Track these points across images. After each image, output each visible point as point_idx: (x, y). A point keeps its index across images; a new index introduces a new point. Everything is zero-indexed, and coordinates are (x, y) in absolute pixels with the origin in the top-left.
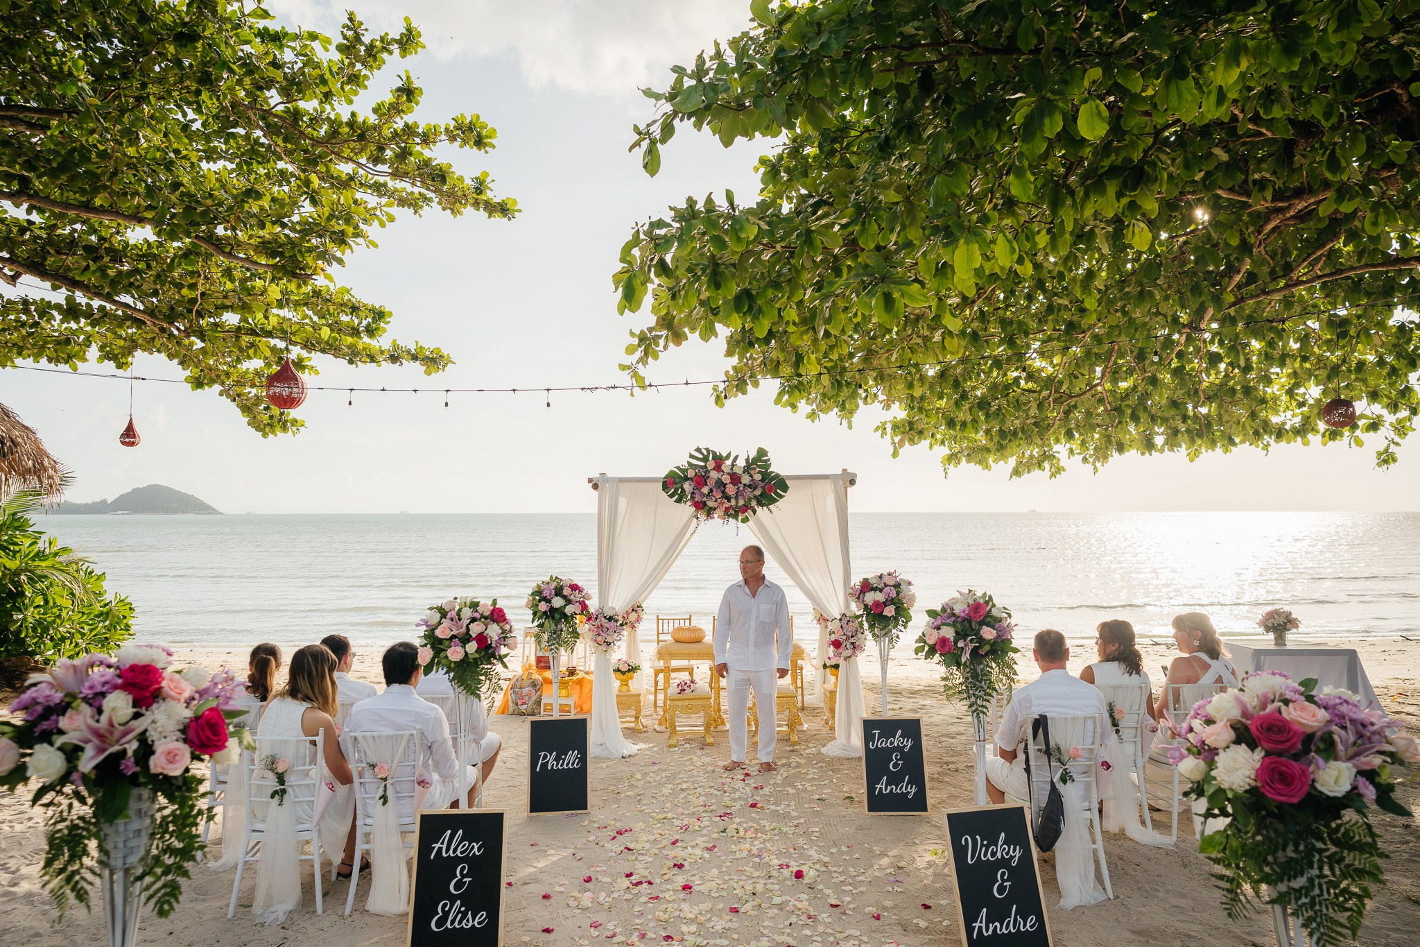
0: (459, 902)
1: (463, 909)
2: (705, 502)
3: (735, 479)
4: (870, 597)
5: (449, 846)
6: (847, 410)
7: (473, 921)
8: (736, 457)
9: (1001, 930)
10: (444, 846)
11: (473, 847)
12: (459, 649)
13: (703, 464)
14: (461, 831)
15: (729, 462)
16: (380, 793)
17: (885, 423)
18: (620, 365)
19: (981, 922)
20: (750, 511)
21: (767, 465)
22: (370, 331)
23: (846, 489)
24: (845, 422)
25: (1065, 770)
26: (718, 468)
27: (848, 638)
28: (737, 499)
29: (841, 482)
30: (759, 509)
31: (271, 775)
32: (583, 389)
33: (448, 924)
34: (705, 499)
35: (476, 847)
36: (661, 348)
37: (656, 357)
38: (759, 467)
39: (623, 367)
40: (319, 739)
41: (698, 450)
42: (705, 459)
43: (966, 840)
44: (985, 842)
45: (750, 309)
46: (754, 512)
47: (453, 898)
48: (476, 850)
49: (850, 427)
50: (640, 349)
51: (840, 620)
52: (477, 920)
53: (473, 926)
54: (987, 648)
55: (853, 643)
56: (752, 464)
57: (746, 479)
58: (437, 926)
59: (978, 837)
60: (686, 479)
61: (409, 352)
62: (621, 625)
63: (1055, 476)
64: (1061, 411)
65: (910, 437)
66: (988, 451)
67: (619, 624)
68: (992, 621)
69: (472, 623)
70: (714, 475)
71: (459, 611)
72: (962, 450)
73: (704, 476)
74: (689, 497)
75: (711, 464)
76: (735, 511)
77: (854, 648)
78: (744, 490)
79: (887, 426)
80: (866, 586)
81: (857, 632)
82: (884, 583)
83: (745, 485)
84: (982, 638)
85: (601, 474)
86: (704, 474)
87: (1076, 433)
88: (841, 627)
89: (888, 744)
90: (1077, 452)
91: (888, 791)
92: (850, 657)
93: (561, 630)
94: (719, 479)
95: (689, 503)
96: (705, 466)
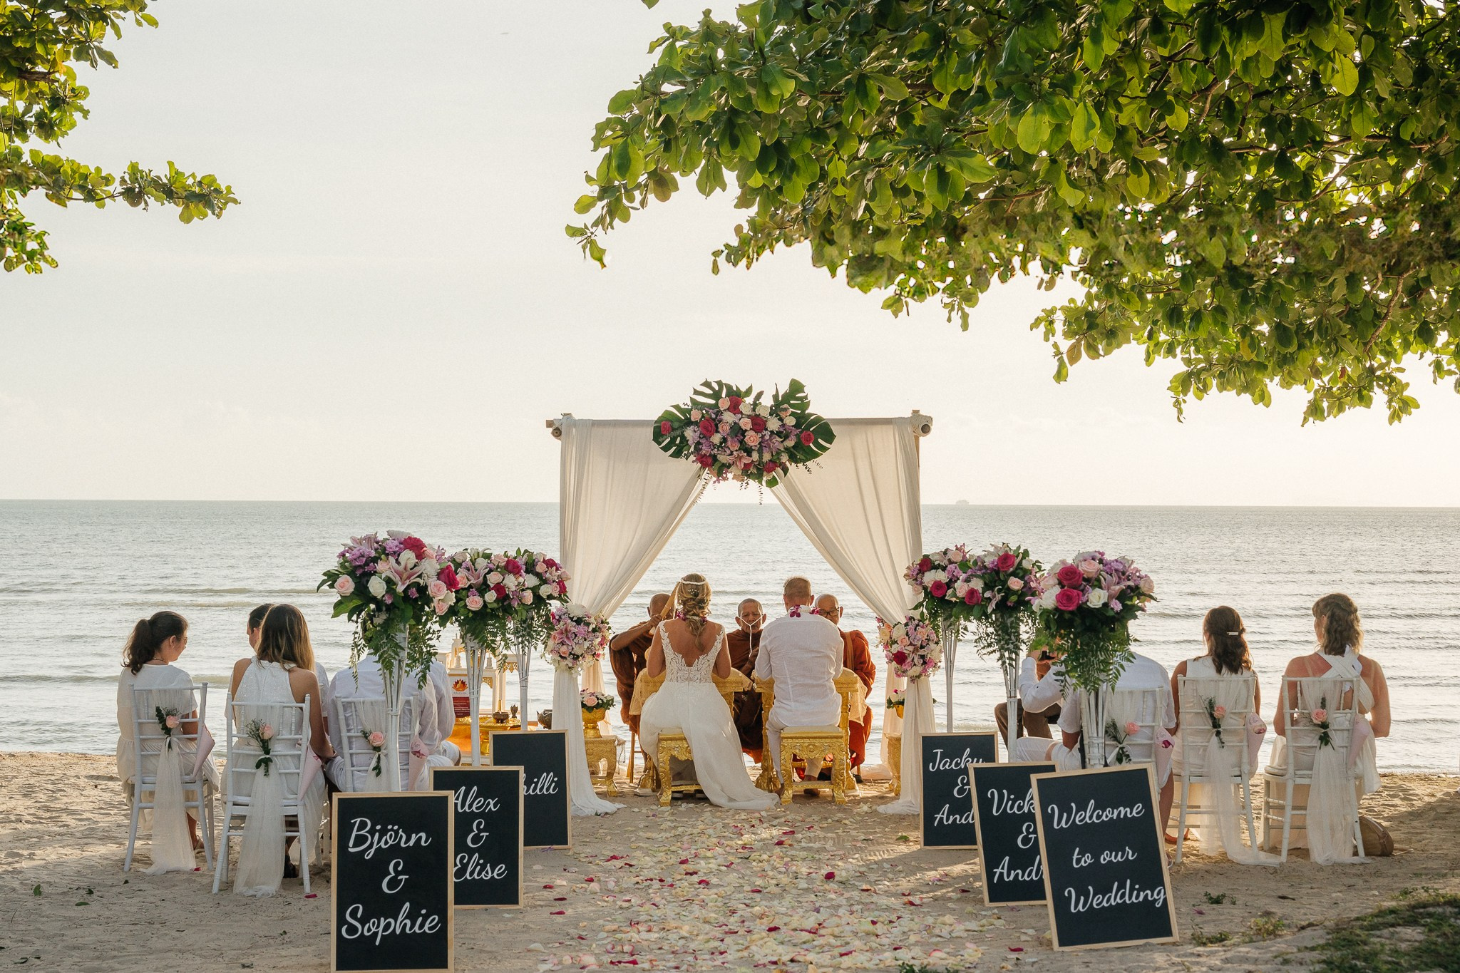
0: (477, 855)
1: (481, 861)
2: (715, 456)
3: (758, 423)
4: (930, 578)
5: (464, 801)
6: (963, 296)
7: (493, 873)
8: (760, 395)
9: (1023, 877)
10: (459, 803)
11: (489, 803)
12: (477, 598)
13: (713, 402)
14: (475, 788)
15: (749, 400)
16: (373, 764)
17: (1053, 311)
18: (568, 228)
19: (1003, 868)
20: (779, 469)
21: (804, 404)
22: (47, 128)
23: (917, 439)
24: (956, 317)
25: (1122, 748)
26: (734, 408)
27: (916, 650)
28: (760, 452)
29: (910, 429)
30: (792, 467)
31: (256, 743)
33: (468, 875)
34: (715, 451)
35: (492, 803)
36: (637, 204)
37: (626, 218)
38: (792, 406)
39: (573, 232)
41: (707, 384)
42: (716, 395)
43: (993, 794)
44: (1012, 797)
45: (779, 167)
46: (785, 470)
47: (471, 852)
48: (491, 805)
49: (965, 326)
50: (600, 204)
51: (906, 625)
52: (496, 872)
53: (493, 877)
54: (1014, 598)
55: (922, 657)
56: (783, 402)
57: (774, 424)
58: (456, 876)
59: (1005, 791)
60: (689, 423)
61: (156, 183)
62: (594, 630)
63: (1399, 418)
64: (1400, 289)
65: (1091, 341)
66: (1262, 367)
67: (590, 629)
68: (1022, 573)
69: (488, 573)
70: (729, 418)
71: (473, 561)
72: (1211, 365)
73: (714, 420)
74: (692, 449)
75: (724, 403)
76: (758, 469)
77: (925, 663)
78: (770, 439)
79: (1055, 317)
80: (926, 564)
81: (928, 640)
82: (949, 560)
83: (772, 432)
84: (1009, 588)
85: (565, 415)
86: (714, 416)
87: (1441, 332)
88: (907, 634)
89: (953, 765)
90: (1446, 368)
91: (950, 822)
92: (919, 677)
93: (532, 618)
94: (735, 423)
95: (692, 458)
96: (716, 406)
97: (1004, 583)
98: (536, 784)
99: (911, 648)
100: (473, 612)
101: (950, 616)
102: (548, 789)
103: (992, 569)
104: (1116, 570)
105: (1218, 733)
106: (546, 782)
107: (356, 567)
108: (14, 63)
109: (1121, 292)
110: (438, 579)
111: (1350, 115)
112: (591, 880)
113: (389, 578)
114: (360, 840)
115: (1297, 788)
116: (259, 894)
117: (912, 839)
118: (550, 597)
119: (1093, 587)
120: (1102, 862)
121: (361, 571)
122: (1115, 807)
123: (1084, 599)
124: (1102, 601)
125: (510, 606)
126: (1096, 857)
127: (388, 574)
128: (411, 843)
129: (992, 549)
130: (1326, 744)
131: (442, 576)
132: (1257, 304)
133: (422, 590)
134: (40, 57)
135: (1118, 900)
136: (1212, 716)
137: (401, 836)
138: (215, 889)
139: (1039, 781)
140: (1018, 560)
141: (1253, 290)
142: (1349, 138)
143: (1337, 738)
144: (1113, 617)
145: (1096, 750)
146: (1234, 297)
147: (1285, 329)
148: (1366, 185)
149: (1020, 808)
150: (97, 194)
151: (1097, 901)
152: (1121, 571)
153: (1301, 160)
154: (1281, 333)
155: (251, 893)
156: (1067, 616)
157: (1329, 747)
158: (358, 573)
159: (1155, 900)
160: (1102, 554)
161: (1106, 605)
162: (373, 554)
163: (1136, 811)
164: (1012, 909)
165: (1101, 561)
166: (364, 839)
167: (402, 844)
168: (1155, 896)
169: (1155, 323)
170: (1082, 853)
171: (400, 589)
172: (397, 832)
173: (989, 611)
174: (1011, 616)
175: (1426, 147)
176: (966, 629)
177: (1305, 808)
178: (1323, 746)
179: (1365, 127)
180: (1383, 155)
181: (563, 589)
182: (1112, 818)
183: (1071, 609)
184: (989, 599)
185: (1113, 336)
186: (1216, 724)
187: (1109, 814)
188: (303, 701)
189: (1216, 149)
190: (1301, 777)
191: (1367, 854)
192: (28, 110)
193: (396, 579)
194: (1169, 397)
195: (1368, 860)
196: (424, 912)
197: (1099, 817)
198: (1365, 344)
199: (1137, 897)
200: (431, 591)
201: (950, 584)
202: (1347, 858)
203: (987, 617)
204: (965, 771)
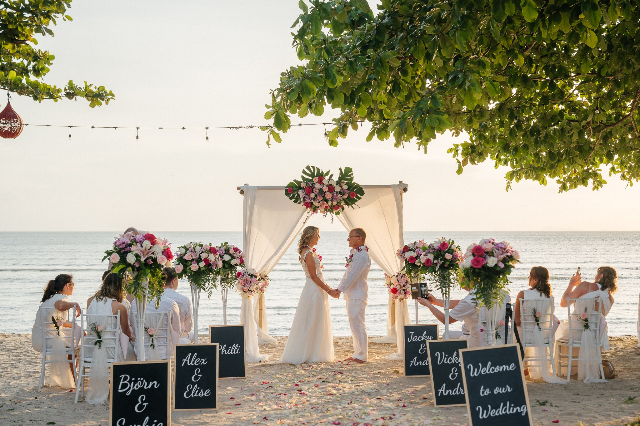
0: (196, 385)
1: (199, 388)
2: (312, 203)
3: (331, 188)
4: (408, 255)
5: (190, 360)
7: (204, 393)
8: (333, 174)
9: (452, 393)
10: (188, 360)
11: (202, 361)
12: (196, 265)
13: (311, 178)
14: (196, 354)
15: (327, 178)
16: (150, 343)
17: (457, 146)
19: (443, 389)
20: (340, 208)
21: (351, 178)
22: (37, 72)
23: (401, 194)
24: (422, 147)
26: (320, 182)
27: (401, 287)
28: (332, 201)
29: (398, 190)
30: (346, 207)
31: (94, 333)
32: (230, 128)
33: (192, 395)
34: (312, 201)
35: (204, 361)
38: (346, 180)
40: (118, 316)
41: (308, 168)
42: (312, 175)
43: (438, 354)
44: (447, 356)
46: (343, 209)
47: (194, 384)
48: (203, 362)
49: (426, 152)
51: (397, 276)
52: (205, 393)
53: (204, 396)
54: (448, 263)
55: (404, 290)
56: (342, 178)
57: (338, 189)
58: (187, 395)
59: (443, 353)
60: (300, 188)
61: (79, 90)
62: (259, 280)
63: (598, 189)
64: (600, 137)
65: (472, 157)
66: (543, 169)
67: (257, 279)
68: (451, 251)
69: (201, 253)
70: (318, 186)
71: (194, 248)
72: (522, 168)
73: (311, 187)
74: (302, 200)
75: (316, 180)
76: (331, 208)
77: (405, 293)
78: (337, 196)
79: (459, 149)
80: (406, 249)
81: (407, 283)
82: (417, 247)
83: (337, 192)
84: (445, 259)
85: (246, 184)
86: (311, 185)
87: (615, 155)
88: (397, 280)
89: (418, 339)
90: (617, 170)
91: (417, 365)
92: (403, 299)
93: (228, 275)
94: (321, 188)
95: (302, 203)
96: (312, 180)
97: (443, 256)
98: (231, 349)
99: (399, 286)
100: (194, 271)
101: (417, 272)
102: (236, 351)
103: (438, 250)
104: (501, 248)
105: (538, 324)
106: (235, 349)
107: (121, 249)
108: (9, 36)
109: (485, 138)
110: (163, 254)
111: (581, 64)
112: (253, 395)
113: (137, 254)
114: (124, 386)
115: (574, 348)
116: (96, 404)
117: (400, 372)
118: (236, 265)
119: (490, 256)
120: (495, 393)
121: (123, 250)
122: (501, 365)
123: (485, 262)
124: (494, 264)
125: (212, 268)
126: (492, 390)
127: (137, 252)
128: (150, 387)
129: (437, 240)
130: (587, 329)
131: (165, 253)
132: (542, 143)
133: (155, 260)
134: (20, 33)
135: (504, 412)
136: (535, 316)
137: (145, 383)
138: (76, 401)
139: (463, 353)
140: (449, 246)
141: (540, 138)
142: (580, 74)
143: (592, 326)
144: (500, 271)
145: (491, 337)
146: (532, 140)
147: (553, 153)
148: (586, 94)
149: (450, 361)
150: (54, 96)
151: (493, 413)
152: (502, 248)
153: (559, 84)
154: (551, 155)
155: (93, 403)
156: (477, 271)
157: (588, 330)
158: (122, 252)
159: (522, 412)
160: (494, 240)
161: (496, 265)
162: (129, 242)
163: (512, 367)
164: (447, 409)
165: (493, 243)
166: (126, 385)
167: (145, 388)
168: (522, 410)
169: (499, 151)
170: (485, 389)
171: (143, 259)
172: (142, 381)
173: (437, 269)
174: (446, 272)
175: (611, 78)
176: (424, 278)
177: (577, 357)
178: (586, 330)
179: (586, 70)
180: (594, 81)
181: (242, 261)
182: (499, 371)
183: (479, 267)
184: (436, 264)
185: (481, 156)
186: (537, 320)
187: (498, 369)
188: (117, 314)
189: (525, 79)
190: (576, 343)
191: (606, 378)
192: (29, 64)
193: (141, 254)
194: (505, 181)
195: (606, 381)
196: (155, 421)
197: (493, 370)
198: (585, 160)
199: (513, 410)
200: (159, 261)
201: (418, 257)
202: (598, 380)
203: (435, 272)
204: (424, 342)
